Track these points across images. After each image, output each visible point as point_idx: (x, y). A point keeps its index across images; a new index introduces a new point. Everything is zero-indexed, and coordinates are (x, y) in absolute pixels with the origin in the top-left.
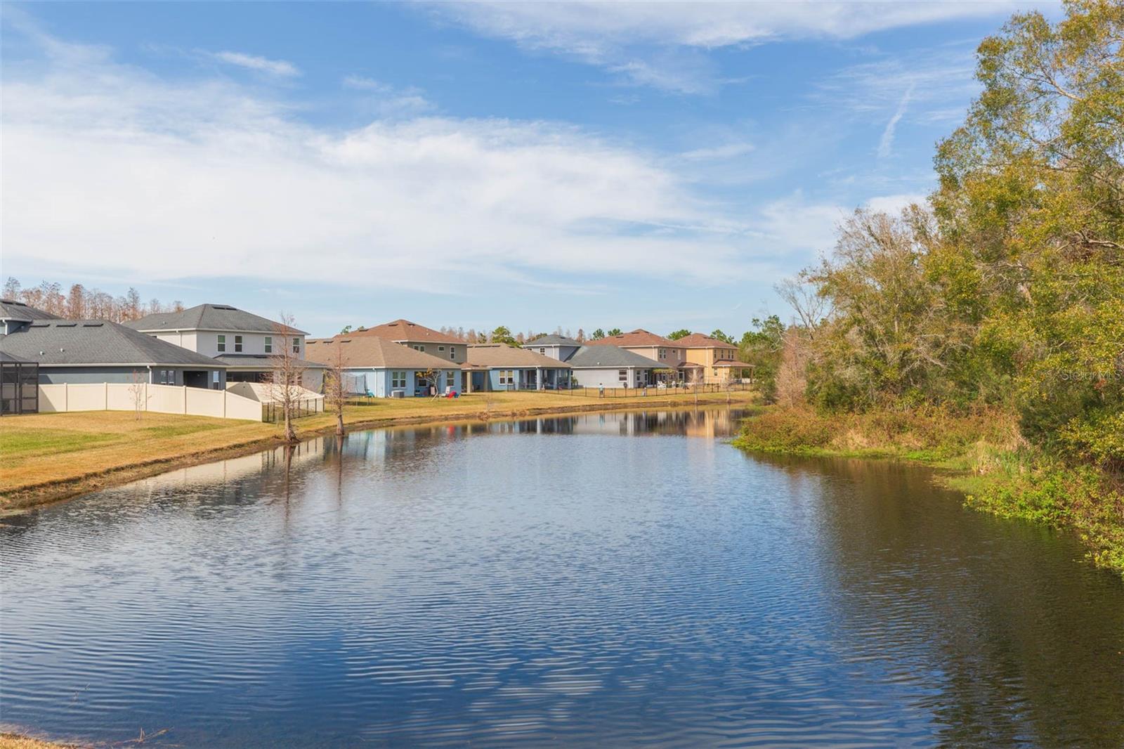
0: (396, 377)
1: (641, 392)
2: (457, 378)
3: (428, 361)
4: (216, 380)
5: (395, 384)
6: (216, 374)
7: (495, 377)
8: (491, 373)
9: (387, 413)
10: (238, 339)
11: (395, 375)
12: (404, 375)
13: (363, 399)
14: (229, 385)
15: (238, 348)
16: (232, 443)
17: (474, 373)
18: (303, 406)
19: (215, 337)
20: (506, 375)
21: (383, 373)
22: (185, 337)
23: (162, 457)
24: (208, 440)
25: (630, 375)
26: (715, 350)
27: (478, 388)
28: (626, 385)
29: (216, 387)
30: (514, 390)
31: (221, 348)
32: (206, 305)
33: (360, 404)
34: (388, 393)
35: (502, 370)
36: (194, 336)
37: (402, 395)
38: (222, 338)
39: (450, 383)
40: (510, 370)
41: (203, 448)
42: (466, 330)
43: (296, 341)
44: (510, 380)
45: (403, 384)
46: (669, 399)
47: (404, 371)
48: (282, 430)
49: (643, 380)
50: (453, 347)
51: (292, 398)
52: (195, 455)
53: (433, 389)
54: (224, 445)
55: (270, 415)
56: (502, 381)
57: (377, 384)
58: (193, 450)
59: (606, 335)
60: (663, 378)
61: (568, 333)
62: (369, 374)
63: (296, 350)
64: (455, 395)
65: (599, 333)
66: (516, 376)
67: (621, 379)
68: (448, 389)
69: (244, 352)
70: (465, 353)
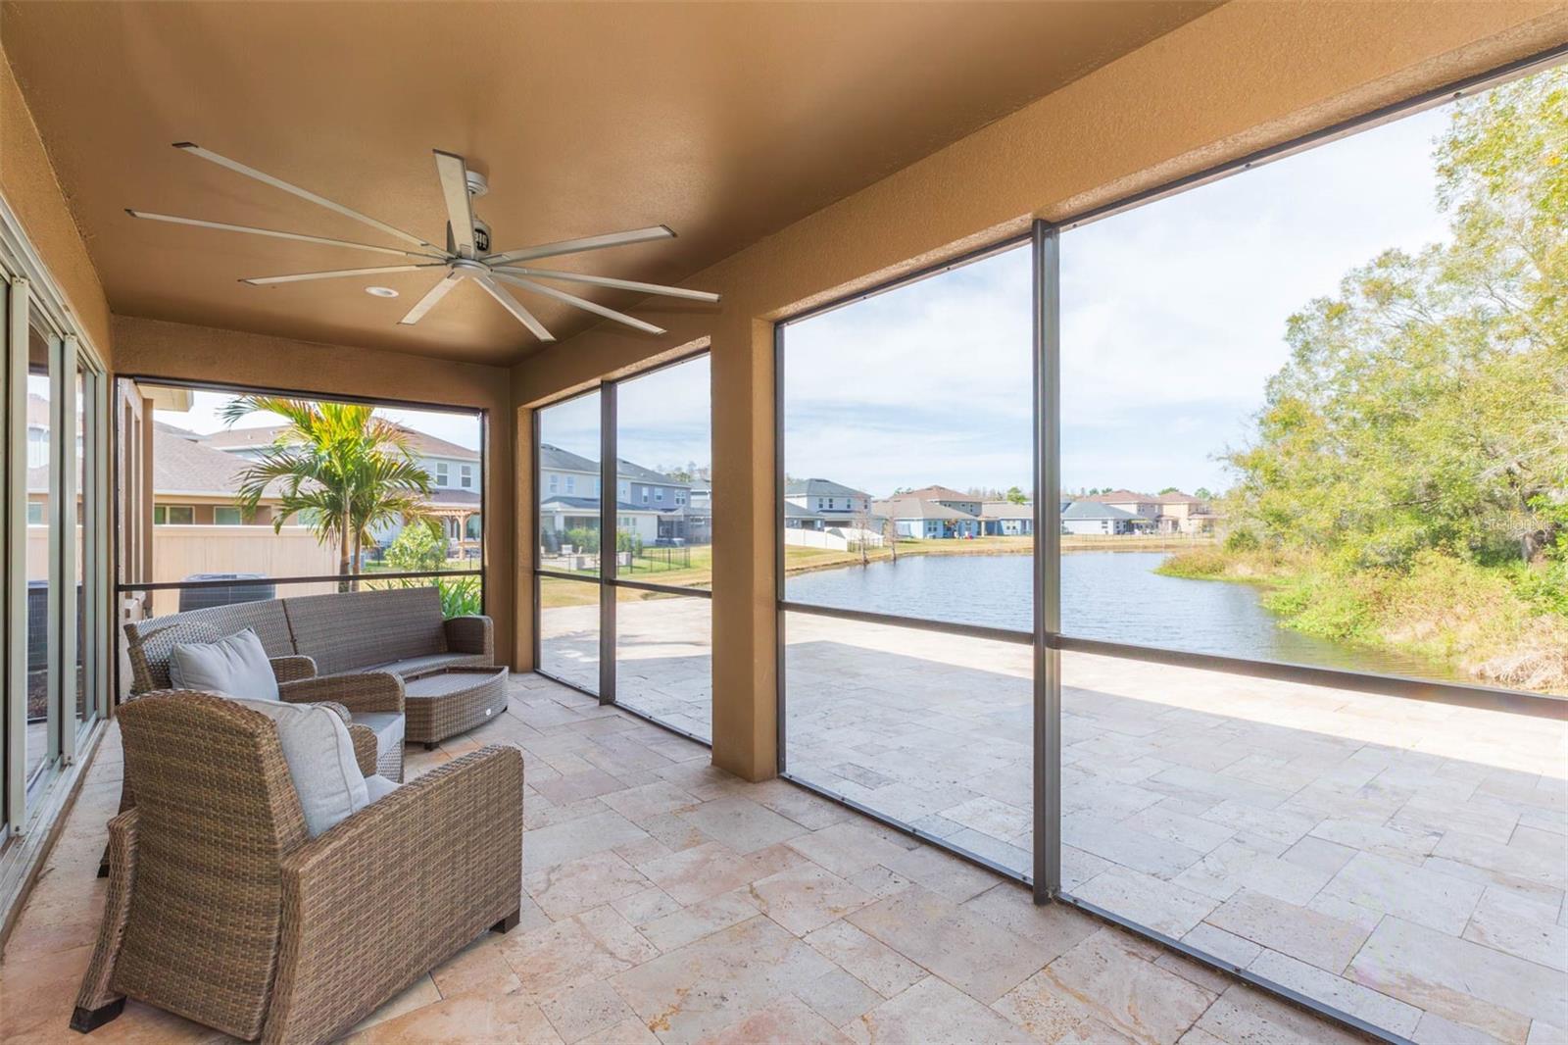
0: (931, 526)
1: (1119, 537)
2: (974, 526)
3: (952, 514)
4: (819, 526)
5: (930, 529)
6: (819, 522)
7: (1004, 525)
8: (1002, 522)
9: (923, 549)
10: (831, 501)
11: (930, 524)
12: (936, 523)
13: (909, 539)
14: (827, 529)
15: (831, 506)
16: (833, 561)
17: (987, 523)
18: (871, 544)
19: (817, 499)
20: (1011, 524)
21: (921, 523)
22: (801, 499)
23: (800, 567)
24: (820, 560)
25: (1111, 525)
26: (1190, 505)
27: (990, 532)
28: (1107, 532)
29: (819, 530)
30: (1017, 535)
31: (821, 506)
32: (811, 480)
33: (906, 542)
34: (925, 536)
35: (1008, 520)
36: (805, 499)
37: (934, 537)
38: (821, 500)
39: (969, 529)
40: (1014, 520)
41: (818, 564)
42: (989, 489)
43: (866, 501)
44: (1014, 528)
45: (935, 529)
46: (1141, 544)
47: (936, 521)
48: (860, 556)
49: (1122, 528)
50: (973, 506)
51: (866, 537)
52: (815, 567)
53: (956, 534)
54: (829, 563)
55: (852, 548)
56: (1008, 528)
57: (917, 530)
58: (815, 564)
59: (1101, 493)
60: (1139, 527)
61: (1072, 491)
62: (912, 523)
63: (866, 507)
64: (971, 537)
65: (1094, 492)
66: (1018, 525)
67: (1104, 527)
68: (967, 533)
69: (834, 509)
70: (981, 509)
